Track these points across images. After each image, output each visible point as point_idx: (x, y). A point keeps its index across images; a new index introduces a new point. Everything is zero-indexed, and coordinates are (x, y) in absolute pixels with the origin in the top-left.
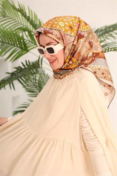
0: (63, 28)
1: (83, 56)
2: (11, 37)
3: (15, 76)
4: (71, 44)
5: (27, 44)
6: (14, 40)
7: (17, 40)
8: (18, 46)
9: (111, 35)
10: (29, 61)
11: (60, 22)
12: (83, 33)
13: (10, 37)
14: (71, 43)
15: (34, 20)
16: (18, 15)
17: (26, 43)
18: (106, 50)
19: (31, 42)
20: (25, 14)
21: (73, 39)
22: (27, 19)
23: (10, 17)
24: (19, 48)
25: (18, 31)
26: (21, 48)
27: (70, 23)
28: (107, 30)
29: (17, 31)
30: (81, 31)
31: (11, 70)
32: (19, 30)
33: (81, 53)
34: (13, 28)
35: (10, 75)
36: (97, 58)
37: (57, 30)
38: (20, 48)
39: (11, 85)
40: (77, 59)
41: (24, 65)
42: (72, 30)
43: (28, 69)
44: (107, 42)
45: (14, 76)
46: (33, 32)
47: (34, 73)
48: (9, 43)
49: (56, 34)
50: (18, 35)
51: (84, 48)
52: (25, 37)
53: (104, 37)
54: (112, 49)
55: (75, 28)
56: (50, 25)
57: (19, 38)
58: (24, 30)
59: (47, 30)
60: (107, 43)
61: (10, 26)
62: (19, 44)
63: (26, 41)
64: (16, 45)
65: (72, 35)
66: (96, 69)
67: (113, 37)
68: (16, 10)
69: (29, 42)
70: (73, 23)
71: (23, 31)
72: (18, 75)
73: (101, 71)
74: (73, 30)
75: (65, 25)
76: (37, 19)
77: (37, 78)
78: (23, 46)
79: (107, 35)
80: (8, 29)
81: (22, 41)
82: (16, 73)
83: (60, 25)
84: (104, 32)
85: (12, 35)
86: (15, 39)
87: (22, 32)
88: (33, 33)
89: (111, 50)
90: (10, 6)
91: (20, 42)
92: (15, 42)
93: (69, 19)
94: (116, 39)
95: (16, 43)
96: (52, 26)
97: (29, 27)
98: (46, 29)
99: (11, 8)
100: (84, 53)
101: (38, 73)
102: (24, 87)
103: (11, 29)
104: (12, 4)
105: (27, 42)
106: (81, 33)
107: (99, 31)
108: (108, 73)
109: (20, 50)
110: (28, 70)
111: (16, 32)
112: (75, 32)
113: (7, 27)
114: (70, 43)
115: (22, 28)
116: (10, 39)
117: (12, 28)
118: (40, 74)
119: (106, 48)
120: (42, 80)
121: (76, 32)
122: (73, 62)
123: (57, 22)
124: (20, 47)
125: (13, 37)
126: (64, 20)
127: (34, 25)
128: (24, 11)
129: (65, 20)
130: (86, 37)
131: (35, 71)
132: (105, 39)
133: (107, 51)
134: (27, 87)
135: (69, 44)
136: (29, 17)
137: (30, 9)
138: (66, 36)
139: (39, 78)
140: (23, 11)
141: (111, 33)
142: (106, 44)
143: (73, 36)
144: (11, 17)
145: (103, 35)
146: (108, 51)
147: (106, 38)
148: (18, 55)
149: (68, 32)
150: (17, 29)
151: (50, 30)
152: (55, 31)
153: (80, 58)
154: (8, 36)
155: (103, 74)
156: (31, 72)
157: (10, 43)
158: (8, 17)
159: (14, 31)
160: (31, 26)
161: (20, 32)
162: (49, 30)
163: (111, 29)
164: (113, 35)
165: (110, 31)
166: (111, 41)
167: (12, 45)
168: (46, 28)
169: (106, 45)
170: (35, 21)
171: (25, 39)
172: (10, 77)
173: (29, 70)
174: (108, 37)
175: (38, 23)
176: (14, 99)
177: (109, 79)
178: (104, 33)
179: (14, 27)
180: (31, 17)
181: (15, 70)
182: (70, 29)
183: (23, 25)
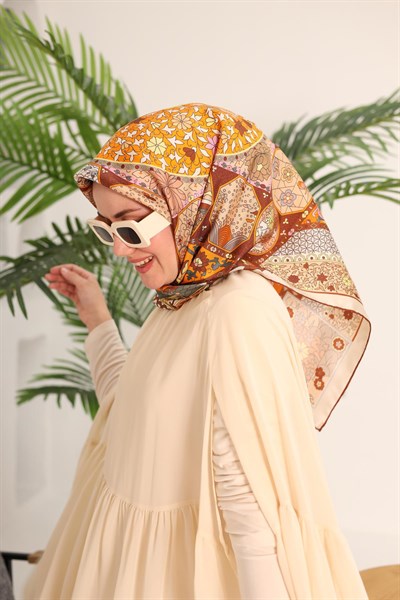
0: (162, 160)
1: (240, 236)
2: (21, 136)
3: (30, 268)
4: (195, 207)
5: (73, 162)
6: (30, 147)
7: (39, 148)
8: (44, 168)
9: (359, 142)
10: (77, 220)
11: (153, 140)
12: (233, 165)
13: (15, 137)
14: (196, 202)
15: (98, 81)
16: (47, 63)
17: (70, 158)
18: (339, 189)
19: (87, 157)
20: (67, 62)
21: (200, 188)
22: (74, 78)
23: (17, 68)
24: (45, 175)
25: (44, 119)
26: (54, 176)
27: (186, 138)
28: (346, 122)
29: (40, 117)
30: (225, 159)
31: (16, 249)
32: (46, 114)
33: (233, 227)
34: (27, 108)
35: (11, 265)
36: (296, 231)
37: (144, 169)
38: (50, 175)
39: (15, 301)
40: (218, 249)
41: (60, 234)
42: (193, 159)
43: (74, 246)
44: (345, 164)
45: (24, 270)
46: (95, 123)
47: (96, 261)
48: (11, 159)
49: (140, 181)
50: (43, 131)
51: (240, 209)
52: (67, 140)
53: (336, 147)
54: (361, 189)
55: (204, 153)
56: (120, 153)
57: (46, 141)
58: (66, 114)
59: (112, 170)
60: (344, 167)
61: (17, 99)
62: (46, 161)
63: (70, 154)
64: (35, 164)
65: (195, 176)
66: (295, 267)
67: (365, 147)
68: (40, 48)
69: (82, 157)
70: (197, 134)
71: (60, 117)
72: (38, 265)
73: (314, 271)
74: (196, 159)
75: (170, 148)
76: (110, 78)
77: (106, 279)
78: (60, 169)
79: (344, 139)
80: (11, 109)
81: (56, 151)
82: (33, 259)
83: (153, 149)
84: (335, 128)
85: (23, 131)
86: (34, 145)
87: (57, 122)
88: (94, 128)
89: (356, 193)
90: (20, 32)
91: (49, 155)
92: (32, 156)
93: (182, 122)
94: (374, 156)
95: (37, 158)
96: (125, 157)
97: (82, 106)
98: (107, 167)
99: (23, 39)
100: (240, 225)
101: (109, 261)
102: (59, 306)
103: (21, 111)
104: (27, 27)
105: (75, 154)
106: (224, 165)
107: (317, 126)
108: (340, 273)
109: (49, 181)
110: (74, 250)
111: (37, 121)
112: (205, 165)
113: (8, 104)
114: (192, 203)
115: (59, 107)
116: (14, 142)
117: (22, 106)
118: (115, 265)
119: (341, 184)
120: (121, 287)
121: (208, 163)
122: (206, 262)
123: (142, 141)
124: (48, 172)
125: (26, 138)
126: (166, 128)
127: (100, 99)
128: (66, 52)
129: (169, 130)
130: (244, 174)
131: (97, 254)
132: (338, 153)
133: (341, 193)
134: (67, 308)
135: (187, 208)
136: (82, 71)
137: (88, 44)
138: (176, 184)
139: (113, 279)
140: (63, 51)
141: (357, 134)
142: (341, 170)
143: (198, 179)
144: (22, 70)
145: (332, 140)
146: (347, 194)
147: (342, 149)
148: (41, 198)
149: (182, 170)
150: (42, 111)
151: (122, 171)
152: (137, 173)
153: (230, 245)
154: (10, 134)
155: (322, 278)
156: (86, 258)
157: (16, 158)
158: (10, 69)
159: (29, 117)
160: (90, 103)
161: (49, 120)
162: (118, 172)
163: (360, 120)
164: (366, 142)
165: (356, 128)
166: (358, 162)
167: (22, 164)
168: (109, 164)
169: (339, 175)
170: (102, 85)
171: (66, 147)
172: (10, 272)
173: (77, 252)
174: (347, 148)
175: (113, 93)
176: (25, 348)
177: (346, 289)
178: (336, 134)
179: (31, 105)
180: (89, 73)
181: (31, 248)
182: (188, 159)
183: (63, 96)
